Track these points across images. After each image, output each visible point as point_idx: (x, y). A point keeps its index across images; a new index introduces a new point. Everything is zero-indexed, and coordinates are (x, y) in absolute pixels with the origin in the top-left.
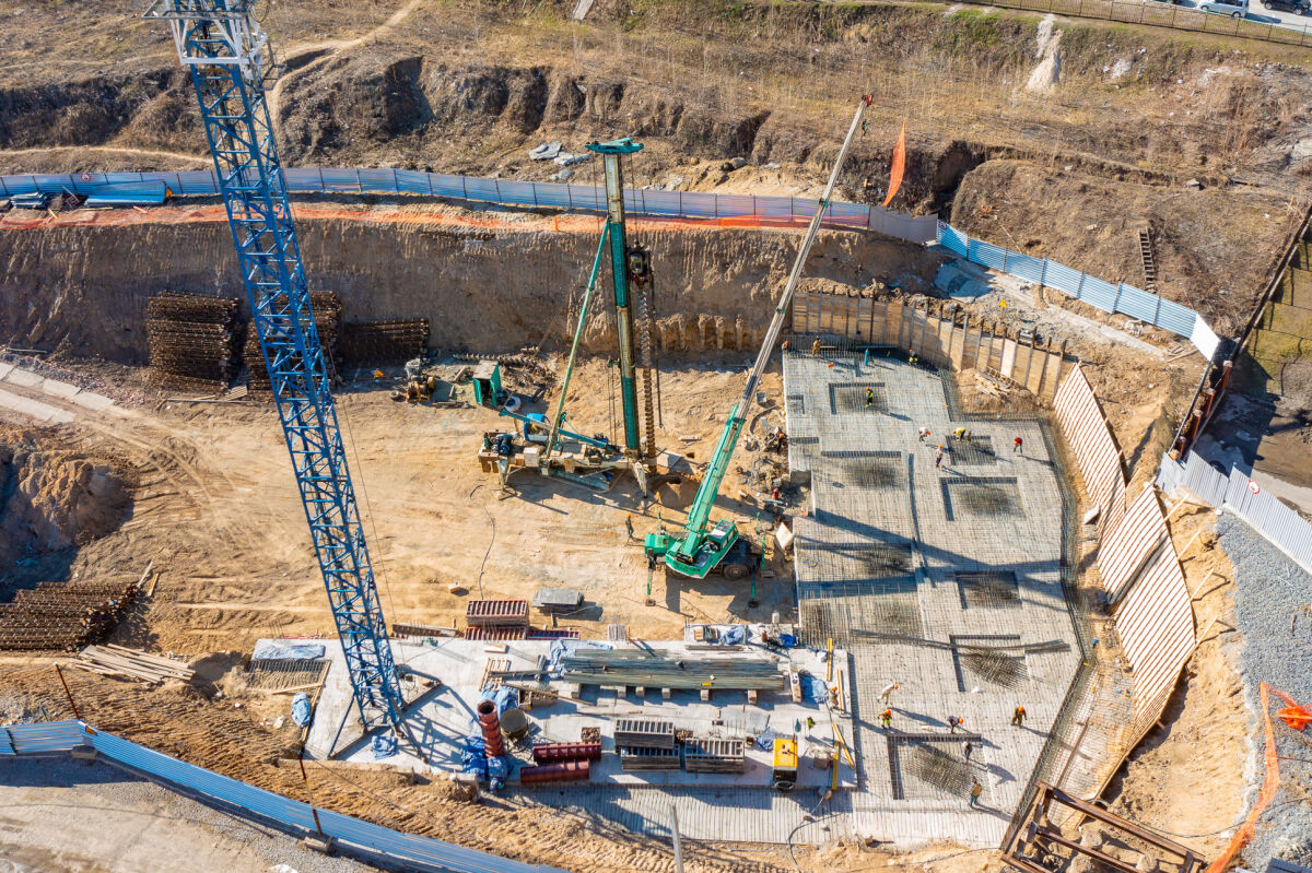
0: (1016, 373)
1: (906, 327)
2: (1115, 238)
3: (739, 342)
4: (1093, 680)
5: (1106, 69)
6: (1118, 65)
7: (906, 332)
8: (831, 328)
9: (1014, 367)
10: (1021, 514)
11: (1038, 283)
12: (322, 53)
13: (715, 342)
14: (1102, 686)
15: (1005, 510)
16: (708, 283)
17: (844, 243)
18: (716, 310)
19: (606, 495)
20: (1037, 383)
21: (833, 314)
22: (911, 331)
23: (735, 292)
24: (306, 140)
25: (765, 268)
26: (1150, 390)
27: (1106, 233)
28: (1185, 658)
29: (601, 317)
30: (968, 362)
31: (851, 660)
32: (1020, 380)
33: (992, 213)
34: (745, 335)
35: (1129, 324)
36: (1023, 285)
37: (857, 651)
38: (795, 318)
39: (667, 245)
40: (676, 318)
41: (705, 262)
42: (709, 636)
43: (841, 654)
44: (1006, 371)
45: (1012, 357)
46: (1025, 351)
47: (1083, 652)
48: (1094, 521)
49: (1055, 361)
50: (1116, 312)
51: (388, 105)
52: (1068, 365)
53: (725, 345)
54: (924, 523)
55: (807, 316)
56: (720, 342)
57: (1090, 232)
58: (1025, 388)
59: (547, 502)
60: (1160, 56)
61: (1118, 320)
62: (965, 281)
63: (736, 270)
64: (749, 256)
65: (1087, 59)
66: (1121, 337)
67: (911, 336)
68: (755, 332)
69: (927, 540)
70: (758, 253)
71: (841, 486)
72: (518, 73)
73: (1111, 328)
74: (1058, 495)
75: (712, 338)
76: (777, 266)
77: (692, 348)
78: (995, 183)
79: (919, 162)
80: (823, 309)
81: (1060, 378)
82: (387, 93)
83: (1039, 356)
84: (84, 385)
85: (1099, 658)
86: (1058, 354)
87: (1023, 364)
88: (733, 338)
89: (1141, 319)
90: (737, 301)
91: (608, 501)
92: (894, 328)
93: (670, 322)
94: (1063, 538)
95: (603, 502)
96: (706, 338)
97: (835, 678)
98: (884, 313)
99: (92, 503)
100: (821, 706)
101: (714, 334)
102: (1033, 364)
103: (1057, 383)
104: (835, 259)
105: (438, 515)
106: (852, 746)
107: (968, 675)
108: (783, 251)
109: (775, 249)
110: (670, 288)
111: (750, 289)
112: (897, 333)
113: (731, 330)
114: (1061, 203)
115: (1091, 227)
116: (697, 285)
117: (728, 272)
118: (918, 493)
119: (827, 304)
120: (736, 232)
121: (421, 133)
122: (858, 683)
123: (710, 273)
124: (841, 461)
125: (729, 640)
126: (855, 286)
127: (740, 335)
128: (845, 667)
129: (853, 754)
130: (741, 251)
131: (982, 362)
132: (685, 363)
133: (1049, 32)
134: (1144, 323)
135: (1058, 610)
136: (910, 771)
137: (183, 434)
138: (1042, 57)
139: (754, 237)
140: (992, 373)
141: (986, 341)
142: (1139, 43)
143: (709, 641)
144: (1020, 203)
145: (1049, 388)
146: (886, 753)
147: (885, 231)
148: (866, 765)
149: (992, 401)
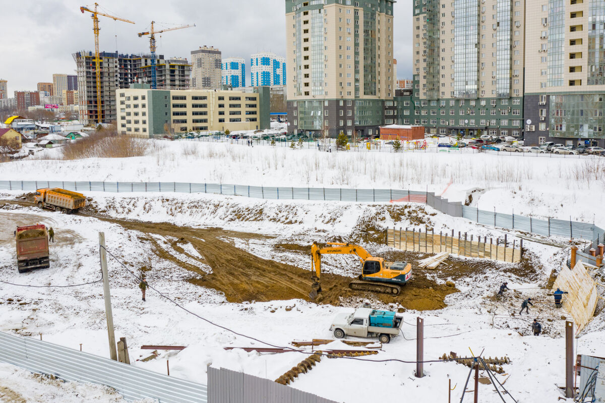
1: (443, 249)
21: (407, 242)
22: (446, 250)
55: (394, 244)
80: (401, 239)
92: (437, 249)
98: (432, 241)
119: (403, 236)
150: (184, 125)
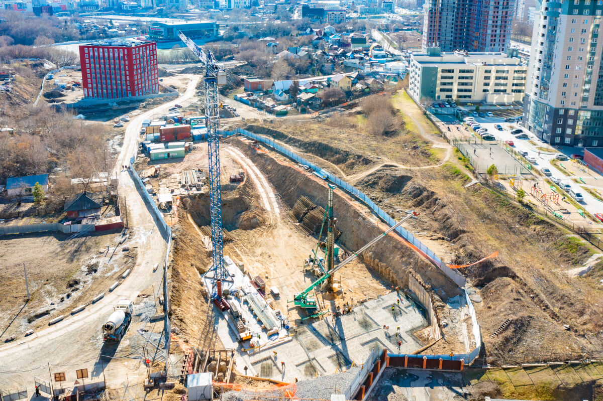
3: (395, 282)
8: (415, 292)
11: (471, 316)
12: (396, 167)
16: (396, 259)
17: (430, 268)
18: (393, 269)
21: (416, 287)
23: (400, 266)
24: (366, 182)
29: (371, 253)
31: (290, 341)
33: (493, 293)
36: (468, 314)
37: (294, 342)
38: (409, 283)
40: (384, 264)
41: (399, 253)
43: (290, 338)
51: (392, 184)
53: (392, 281)
55: (411, 285)
57: (501, 311)
62: (456, 303)
63: (404, 260)
64: (409, 258)
65: (599, 274)
66: (467, 342)
70: (411, 258)
72: (428, 191)
73: (468, 339)
75: (389, 276)
77: (382, 275)
78: (502, 284)
79: (488, 266)
80: (414, 284)
82: (395, 181)
84: (280, 207)
90: (399, 269)
92: (427, 302)
93: (382, 264)
98: (425, 295)
99: (248, 223)
104: (426, 271)
105: (287, 265)
106: (261, 350)
107: (303, 365)
110: (388, 255)
111: (403, 267)
112: (427, 305)
116: (394, 258)
117: (402, 259)
118: (366, 334)
120: (411, 249)
121: (394, 194)
123: (398, 256)
124: (365, 316)
125: (279, 318)
126: (425, 283)
127: (395, 279)
128: (287, 340)
129: (259, 351)
130: (408, 255)
137: (280, 224)
138: (584, 266)
144: (500, 294)
147: (446, 273)
148: (258, 355)
150: (449, 93)
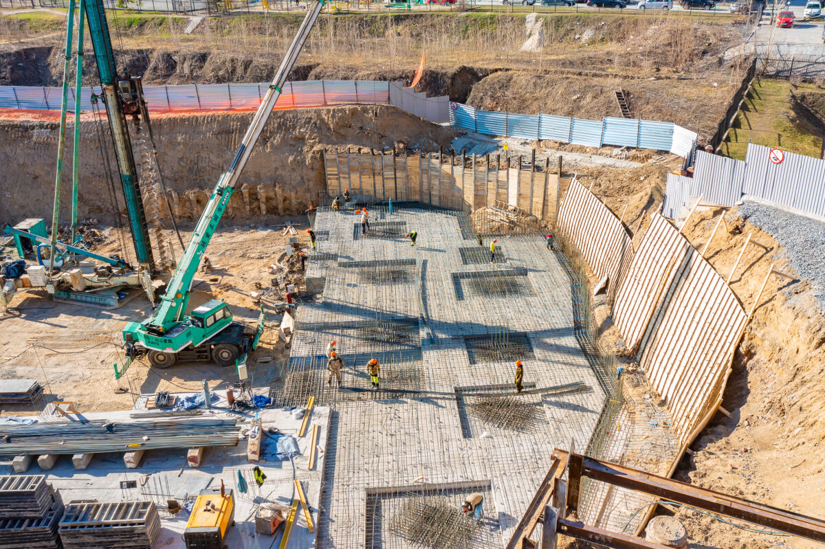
0: (522, 201)
1: (425, 180)
2: (596, 100)
3: (280, 206)
4: (622, 419)
5: (577, 36)
6: (586, 33)
7: (425, 186)
8: (361, 189)
9: (520, 195)
10: (532, 294)
11: (536, 139)
13: (259, 208)
14: (633, 422)
15: (516, 292)
17: (368, 113)
19: (115, 310)
20: (540, 206)
21: (361, 174)
22: (429, 183)
23: (275, 161)
25: (301, 139)
26: (642, 181)
27: (589, 98)
28: (736, 340)
30: (480, 200)
31: (334, 417)
32: (525, 206)
33: (496, 107)
34: (285, 200)
35: (616, 151)
36: (523, 141)
37: (341, 408)
38: (329, 182)
39: (215, 126)
42: (164, 402)
43: (324, 411)
44: (513, 202)
45: (516, 186)
46: (527, 174)
47: (607, 392)
48: (602, 291)
49: (554, 180)
50: (604, 146)
52: (567, 180)
53: (268, 211)
54: (432, 303)
55: (338, 179)
56: (263, 207)
57: (575, 101)
58: (531, 215)
59: (49, 320)
60: (614, 25)
61: (606, 151)
62: (474, 145)
63: (275, 142)
64: (287, 130)
65: (563, 33)
66: (609, 161)
67: (430, 188)
68: (293, 194)
69: (435, 315)
70: (294, 128)
71: (355, 286)
73: (601, 157)
74: (566, 278)
75: (255, 204)
76: (310, 136)
77: (238, 214)
78: (497, 87)
79: (436, 78)
80: (352, 170)
81: (559, 196)
83: (540, 177)
85: (626, 396)
86: (556, 173)
87: (526, 191)
88: (274, 203)
89: (626, 145)
90: (277, 169)
91: (115, 316)
92: (415, 182)
94: (574, 305)
95: (110, 317)
96: (251, 203)
97: (310, 434)
98: (404, 169)
100: (284, 463)
101: (257, 199)
102: (535, 188)
103: (558, 201)
104: (361, 128)
106: (315, 504)
107: (475, 422)
108: (315, 123)
109: (309, 122)
111: (288, 157)
112: (418, 188)
113: (272, 194)
114: (550, 89)
115: (575, 97)
117: (269, 144)
118: (429, 285)
119: (354, 164)
122: (340, 438)
124: (357, 270)
125: (187, 405)
126: (379, 147)
127: (280, 199)
128: (324, 422)
129: (316, 515)
130: (280, 126)
131: (491, 197)
132: (232, 225)
133: (534, 20)
134: (628, 148)
135: (578, 366)
136: (394, 530)
138: (530, 34)
139: (291, 116)
140: (502, 205)
141: (492, 176)
142: (600, 20)
143: (161, 407)
144: (518, 96)
145: (551, 209)
146: (363, 510)
147: (405, 108)
148: (332, 528)
149: (502, 225)
